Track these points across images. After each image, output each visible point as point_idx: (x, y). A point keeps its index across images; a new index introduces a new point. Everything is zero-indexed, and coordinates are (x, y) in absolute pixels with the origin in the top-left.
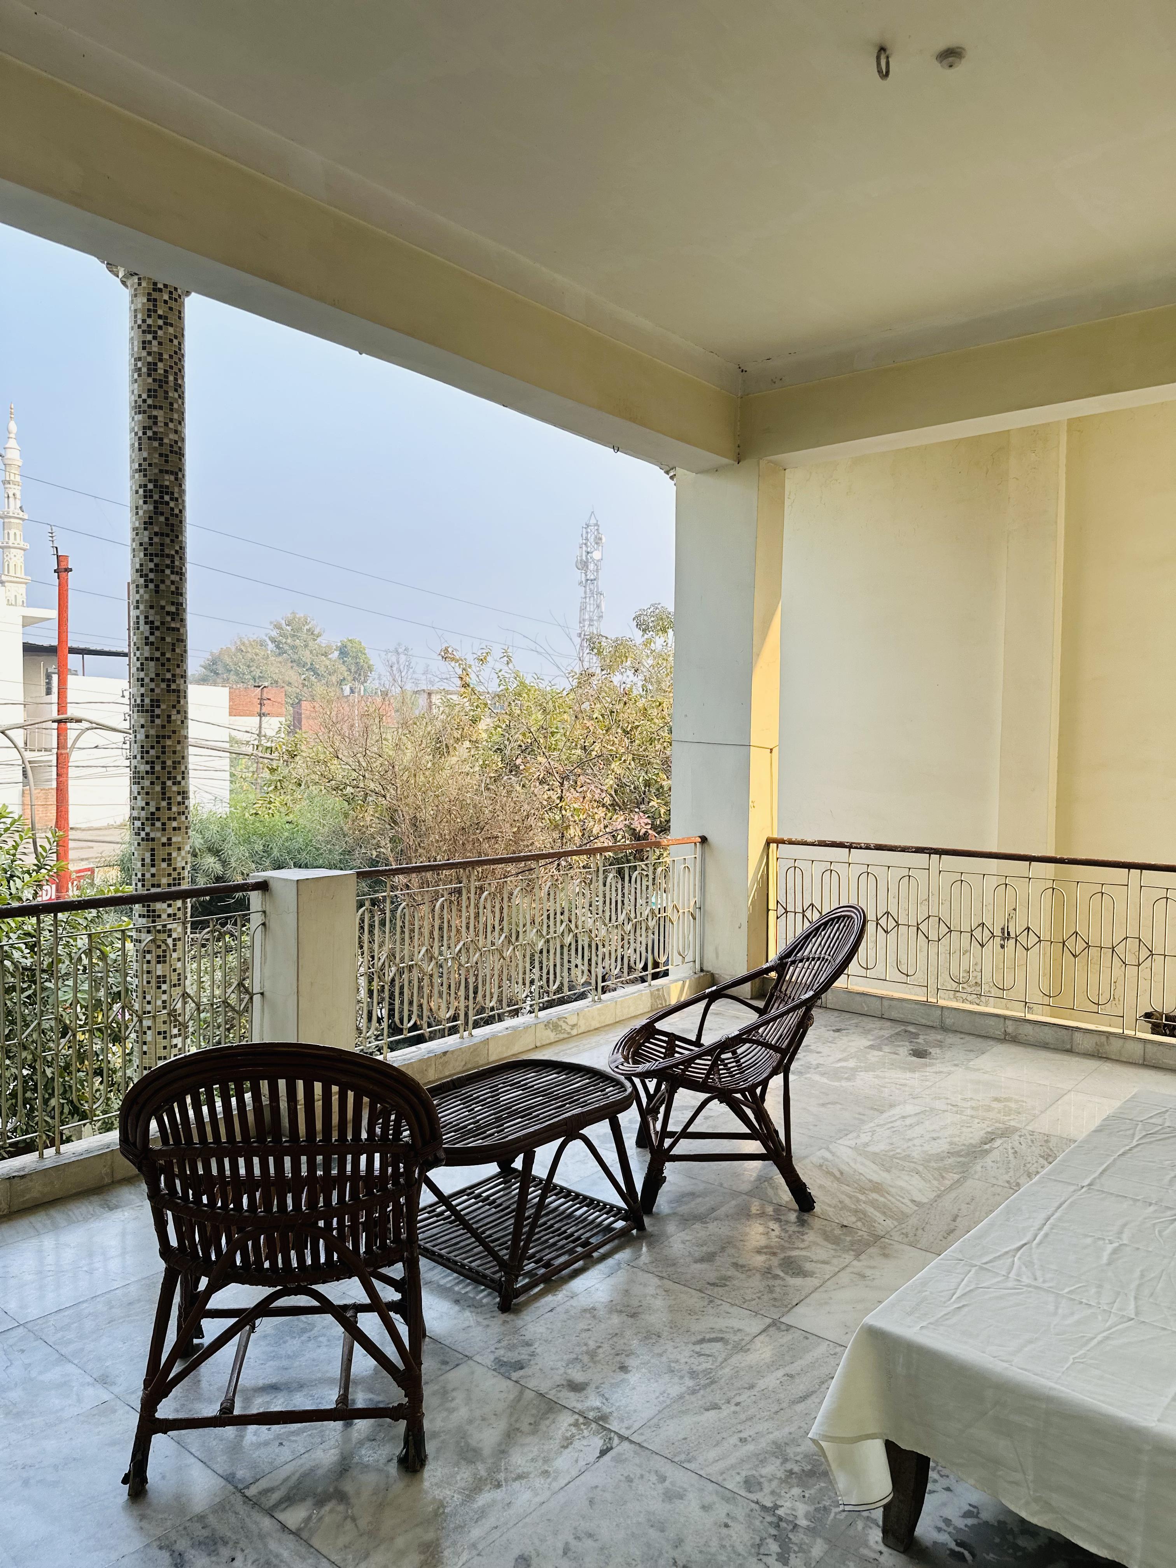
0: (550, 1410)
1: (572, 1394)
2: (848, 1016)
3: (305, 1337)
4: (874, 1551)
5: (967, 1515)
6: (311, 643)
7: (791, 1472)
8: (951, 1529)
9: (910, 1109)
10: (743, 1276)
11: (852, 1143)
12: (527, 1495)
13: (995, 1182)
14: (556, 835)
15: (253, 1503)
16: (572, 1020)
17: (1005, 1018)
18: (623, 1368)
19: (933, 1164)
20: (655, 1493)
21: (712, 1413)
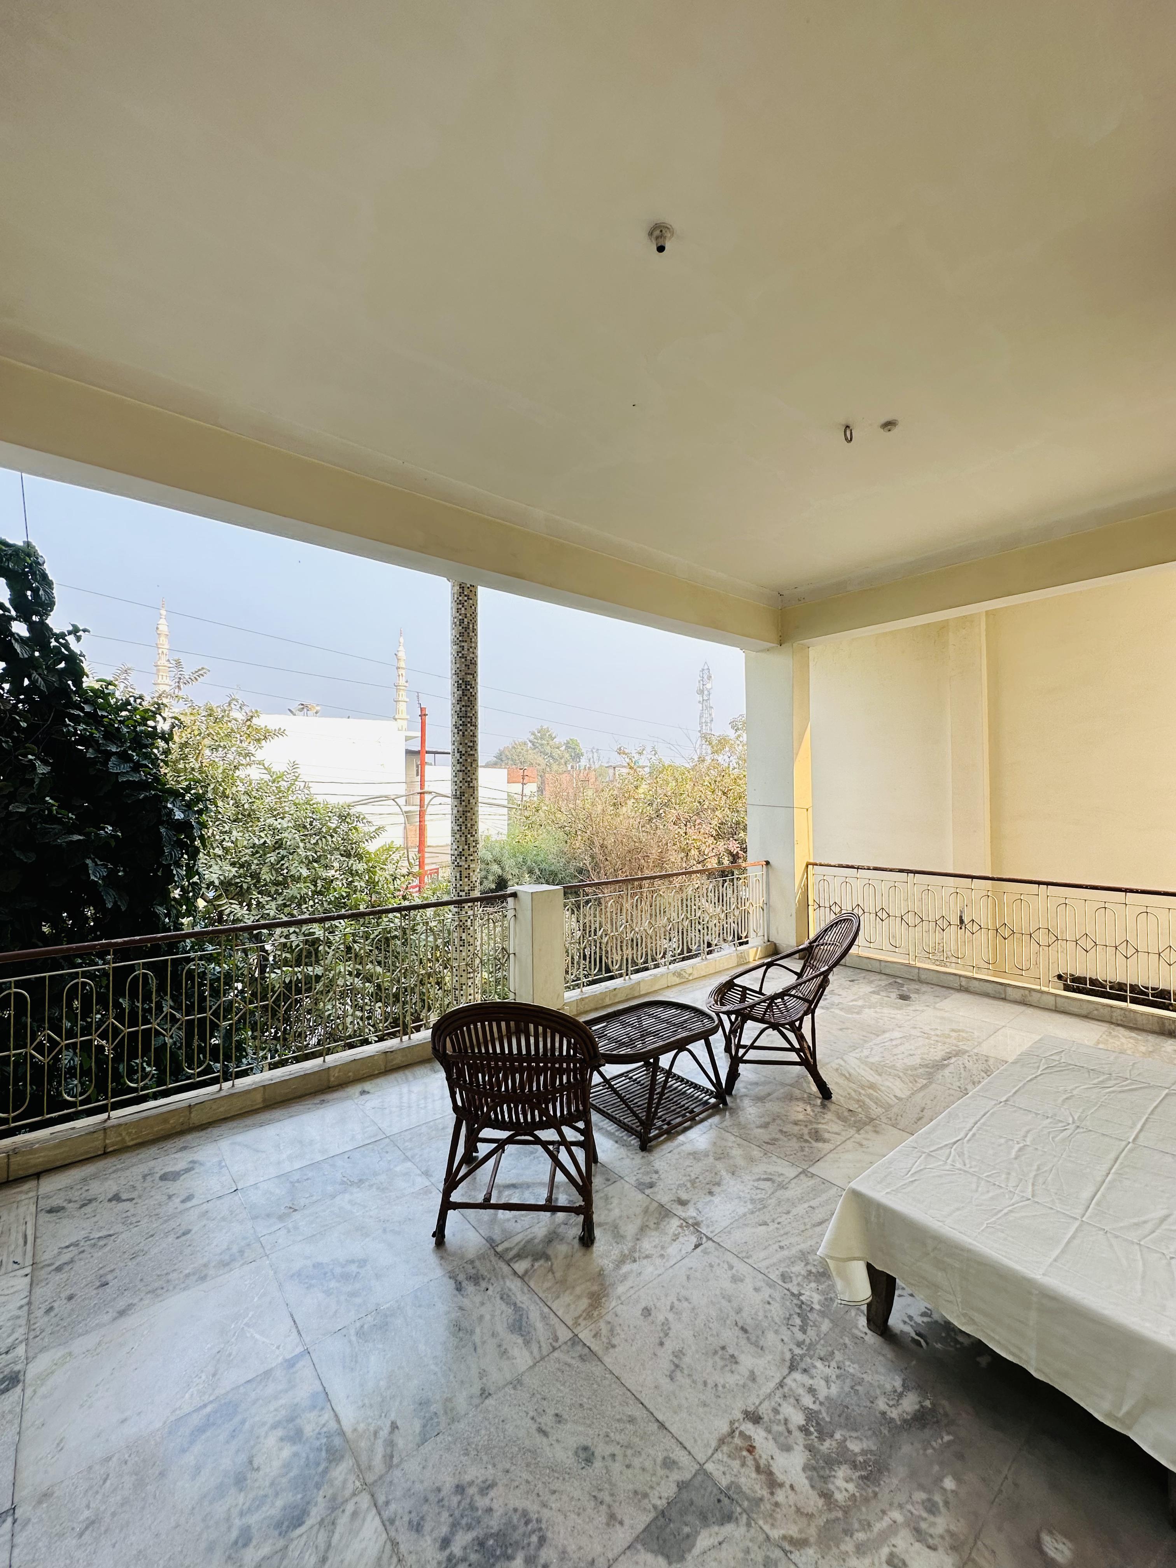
0: (666, 1216)
1: (679, 1207)
2: (859, 971)
3: (532, 1157)
4: (861, 1331)
5: (924, 1314)
6: (551, 742)
7: (810, 1272)
8: (912, 1323)
9: (897, 1034)
10: (785, 1139)
11: (858, 1056)
12: (650, 1269)
13: (950, 1086)
14: (683, 854)
15: (500, 1256)
16: (689, 971)
17: (960, 976)
18: (711, 1193)
19: (909, 1072)
20: (726, 1276)
21: (763, 1228)
